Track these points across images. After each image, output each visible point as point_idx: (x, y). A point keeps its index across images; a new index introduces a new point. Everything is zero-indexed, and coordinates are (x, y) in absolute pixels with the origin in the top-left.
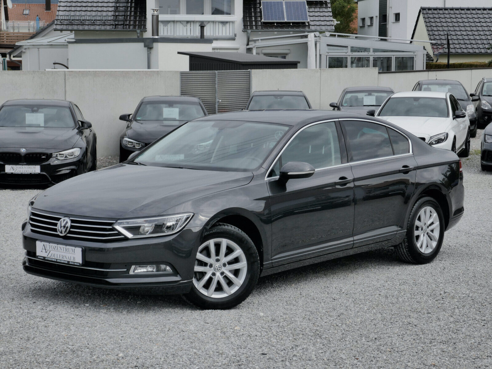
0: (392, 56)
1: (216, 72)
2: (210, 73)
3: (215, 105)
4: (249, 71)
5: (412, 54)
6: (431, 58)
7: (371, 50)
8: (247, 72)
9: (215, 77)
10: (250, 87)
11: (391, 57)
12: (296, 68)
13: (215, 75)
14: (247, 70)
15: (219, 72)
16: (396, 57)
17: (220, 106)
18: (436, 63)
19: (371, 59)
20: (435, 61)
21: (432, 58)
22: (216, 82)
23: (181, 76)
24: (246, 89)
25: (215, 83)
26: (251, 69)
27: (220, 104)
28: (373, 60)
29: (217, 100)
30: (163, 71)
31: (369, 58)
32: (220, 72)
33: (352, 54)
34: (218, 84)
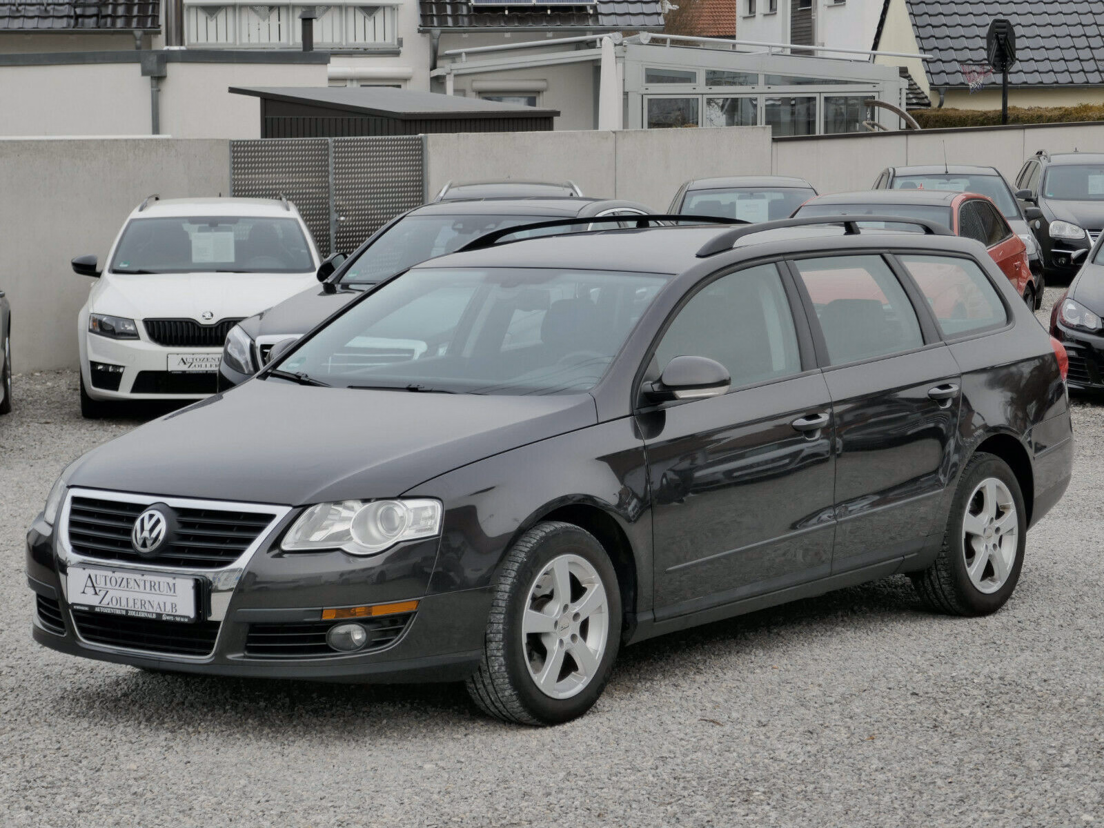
0: (817, 96)
1: (330, 140)
2: (311, 145)
3: (329, 230)
4: (420, 139)
5: (869, 88)
6: (923, 98)
7: (761, 79)
8: (415, 140)
9: (328, 155)
10: (422, 181)
11: (814, 99)
12: (550, 128)
13: (327, 149)
14: (414, 136)
15: (338, 141)
16: (827, 99)
17: (343, 232)
18: (940, 113)
19: (762, 103)
20: (935, 104)
21: (926, 97)
22: (330, 169)
23: (234, 152)
24: (413, 186)
25: (328, 171)
26: (426, 132)
27: (343, 227)
28: (766, 106)
29: (334, 216)
30: (181, 140)
31: (756, 99)
32: (341, 141)
33: (710, 91)
34: (335, 174)
